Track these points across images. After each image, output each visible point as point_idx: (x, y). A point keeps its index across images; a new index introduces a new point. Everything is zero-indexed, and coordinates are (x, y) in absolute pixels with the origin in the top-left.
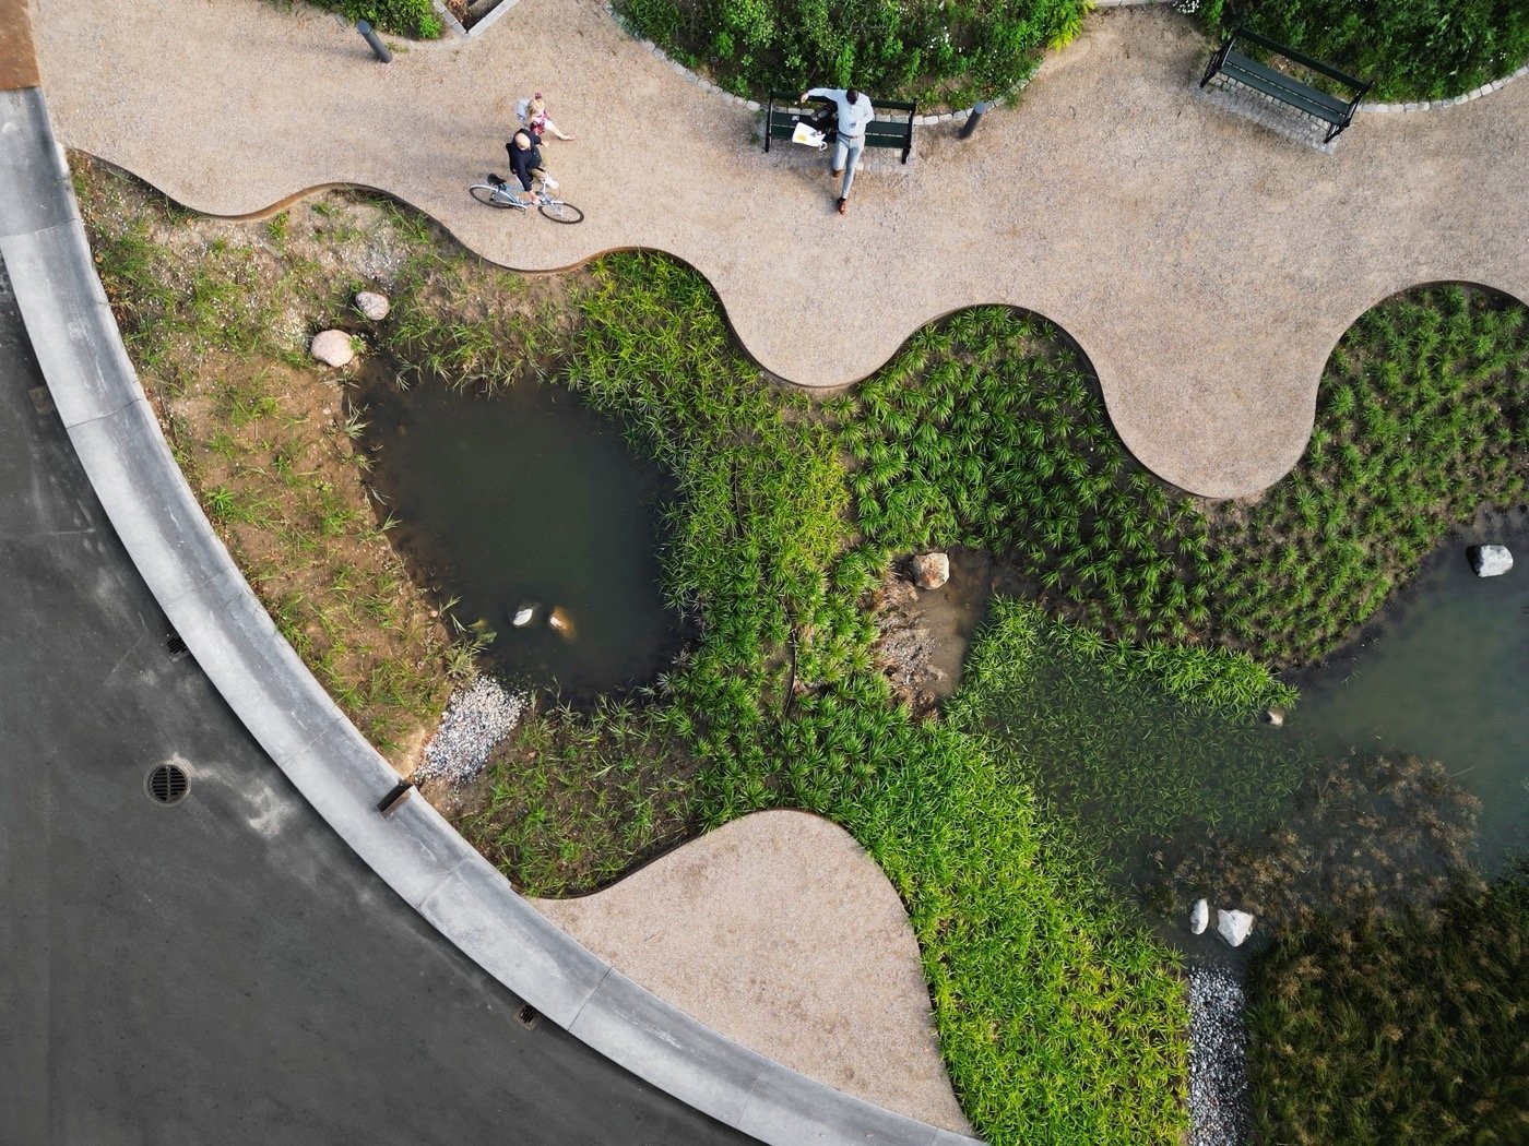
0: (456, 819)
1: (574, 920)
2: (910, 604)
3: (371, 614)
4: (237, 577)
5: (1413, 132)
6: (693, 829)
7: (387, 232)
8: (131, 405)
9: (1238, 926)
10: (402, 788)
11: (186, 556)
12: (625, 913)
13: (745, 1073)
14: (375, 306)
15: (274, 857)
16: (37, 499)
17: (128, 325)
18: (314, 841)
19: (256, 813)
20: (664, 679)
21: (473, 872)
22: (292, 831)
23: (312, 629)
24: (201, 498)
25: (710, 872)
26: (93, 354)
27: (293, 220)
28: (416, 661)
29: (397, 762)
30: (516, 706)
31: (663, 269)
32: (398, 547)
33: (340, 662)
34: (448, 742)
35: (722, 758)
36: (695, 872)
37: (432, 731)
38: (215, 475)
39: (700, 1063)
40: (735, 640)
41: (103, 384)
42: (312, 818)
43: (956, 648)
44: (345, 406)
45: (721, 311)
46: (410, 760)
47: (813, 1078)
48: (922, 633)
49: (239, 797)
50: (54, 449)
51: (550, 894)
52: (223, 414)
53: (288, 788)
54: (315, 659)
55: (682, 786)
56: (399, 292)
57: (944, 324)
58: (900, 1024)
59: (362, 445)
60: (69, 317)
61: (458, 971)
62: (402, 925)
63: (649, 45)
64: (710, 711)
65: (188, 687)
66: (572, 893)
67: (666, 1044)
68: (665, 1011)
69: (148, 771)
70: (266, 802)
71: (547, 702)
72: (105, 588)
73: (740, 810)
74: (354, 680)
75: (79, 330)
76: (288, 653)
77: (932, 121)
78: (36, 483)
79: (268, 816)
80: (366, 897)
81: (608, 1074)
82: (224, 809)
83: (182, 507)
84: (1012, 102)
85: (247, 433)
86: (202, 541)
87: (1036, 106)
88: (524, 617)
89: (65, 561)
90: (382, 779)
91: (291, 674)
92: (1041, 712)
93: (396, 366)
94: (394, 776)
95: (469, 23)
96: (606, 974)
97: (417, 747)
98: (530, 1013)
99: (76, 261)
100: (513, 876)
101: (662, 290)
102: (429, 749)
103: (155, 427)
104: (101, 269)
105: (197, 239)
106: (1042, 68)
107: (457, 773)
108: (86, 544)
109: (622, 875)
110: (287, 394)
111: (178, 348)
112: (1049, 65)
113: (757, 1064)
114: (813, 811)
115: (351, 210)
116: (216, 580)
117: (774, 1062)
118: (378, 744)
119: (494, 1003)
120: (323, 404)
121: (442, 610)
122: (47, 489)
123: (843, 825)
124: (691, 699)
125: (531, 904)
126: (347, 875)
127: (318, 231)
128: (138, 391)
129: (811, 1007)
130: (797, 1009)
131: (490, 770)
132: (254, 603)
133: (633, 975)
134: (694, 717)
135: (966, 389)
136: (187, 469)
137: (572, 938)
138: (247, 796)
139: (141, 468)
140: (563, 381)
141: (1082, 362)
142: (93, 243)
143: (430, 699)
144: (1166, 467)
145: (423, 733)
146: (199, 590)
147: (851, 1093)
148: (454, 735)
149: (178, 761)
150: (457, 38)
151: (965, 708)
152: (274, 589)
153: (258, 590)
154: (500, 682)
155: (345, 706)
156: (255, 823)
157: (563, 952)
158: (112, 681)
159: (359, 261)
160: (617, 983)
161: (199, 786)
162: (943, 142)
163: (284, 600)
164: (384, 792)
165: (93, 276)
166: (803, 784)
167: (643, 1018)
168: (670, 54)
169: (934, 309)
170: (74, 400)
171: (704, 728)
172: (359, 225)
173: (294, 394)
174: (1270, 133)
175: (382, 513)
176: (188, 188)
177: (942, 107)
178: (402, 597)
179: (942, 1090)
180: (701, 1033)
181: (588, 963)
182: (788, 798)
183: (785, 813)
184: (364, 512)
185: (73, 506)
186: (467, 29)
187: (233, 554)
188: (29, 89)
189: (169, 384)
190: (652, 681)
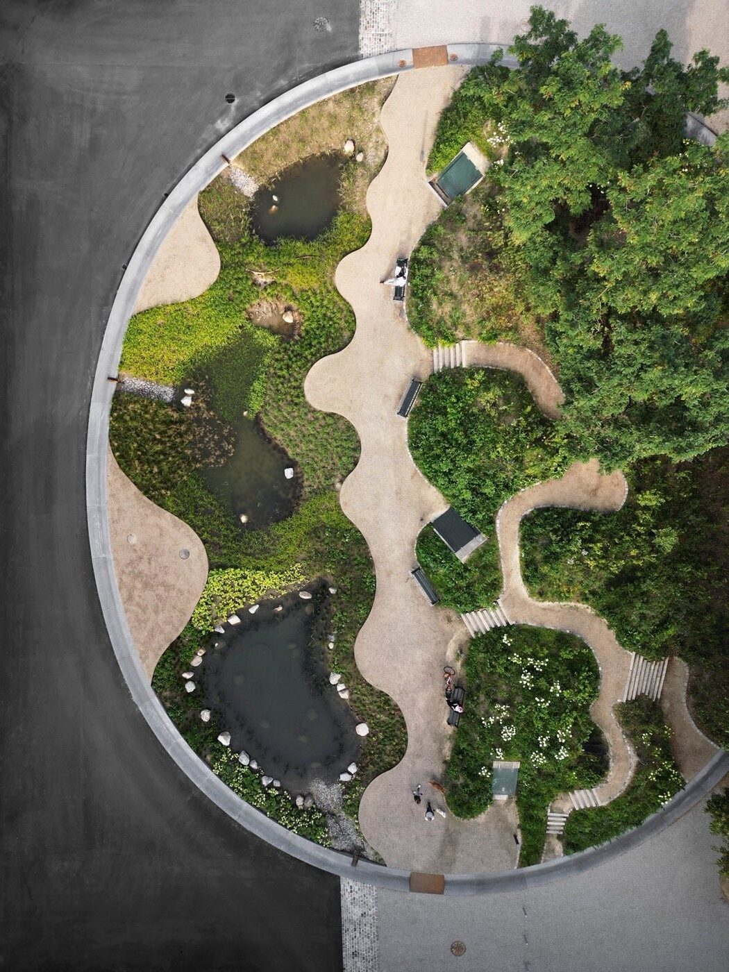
0: (219, 176)
1: (192, 207)
2: (278, 312)
3: (276, 155)
4: (285, 118)
5: (400, 437)
6: (216, 240)
7: (377, 160)
8: (331, 90)
9: (187, 402)
10: (227, 160)
11: (291, 105)
12: (193, 221)
13: (150, 254)
14: (359, 158)
15: (210, 126)
16: (306, 65)
17: (352, 90)
18: (213, 137)
19: (222, 122)
20: (257, 236)
21: (205, 180)
22: (217, 131)
23: (271, 138)
24: (307, 109)
25: (204, 244)
26: (345, 81)
27: (381, 135)
28: (263, 167)
29: (235, 160)
30: (251, 196)
31: (367, 234)
32: (295, 164)
33: (263, 146)
34: (240, 176)
35: (235, 250)
36: (204, 240)
37: (244, 171)
38: (313, 113)
39: (153, 241)
40: (268, 255)
41: (337, 83)
42: (220, 137)
43: (266, 325)
44: (334, 150)
45: (356, 250)
46: (236, 164)
47: (149, 272)
48: (270, 315)
49: (226, 117)
50: (320, 70)
51: (199, 201)
52: (330, 115)
53: (228, 130)
54: (263, 138)
55: (227, 238)
56: (363, 164)
57: (352, 312)
58: (163, 296)
59: (323, 155)
60: (354, 74)
61: (178, 176)
62: (191, 160)
63: (425, 231)
64: (248, 247)
65: (256, 104)
66: (199, 207)
67: (158, 232)
68: (167, 231)
69: (234, 93)
70: (225, 124)
71: (251, 204)
72: (283, 82)
73: (220, 252)
74: (257, 149)
75: (351, 78)
76: (265, 131)
77: (404, 308)
78: (311, 65)
79: (221, 125)
80: (199, 151)
81: (149, 217)
82: (223, 113)
83: (304, 103)
84: (409, 329)
85: (325, 123)
86: (295, 109)
87: (408, 336)
88: (275, 198)
89: (290, 72)
90: (230, 156)
91: (258, 132)
92: (248, 348)
93: (345, 164)
94: (232, 159)
95: (431, 183)
96: (177, 216)
97: (239, 166)
98: (167, 195)
99: (368, 77)
100: (204, 191)
101: (361, 234)
102: (239, 170)
103: (326, 97)
104: (367, 83)
105: (376, 109)
106: (418, 337)
107: (232, 177)
108: (294, 78)
109: (204, 221)
110: (337, 133)
111: (347, 104)
112: (419, 340)
113: (152, 257)
114: (220, 273)
115: (383, 151)
116: (284, 112)
117: (154, 261)
118: (240, 155)
119: (169, 186)
120: (334, 143)
121: (278, 176)
122: (309, 68)
123: (217, 282)
124: (251, 243)
125: (196, 195)
126: (204, 147)
127: (378, 142)
128: (335, 92)
129: (168, 271)
130: (168, 267)
131: (233, 186)
132: (278, 122)
133: (177, 223)
134: (246, 244)
135: (335, 319)
136: (314, 105)
137: (187, 207)
138: (227, 120)
139: (316, 93)
140: (339, 209)
141: (340, 350)
142: (374, 81)
143: (252, 170)
144: (313, 371)
145: (243, 168)
146: (282, 107)
147: (144, 282)
148: (242, 177)
149: (236, 101)
150: (426, 180)
151: (249, 326)
152: (283, 128)
153: (282, 123)
154: (257, 192)
155: (251, 146)
156: (219, 121)
157: (184, 203)
158: (258, 84)
159: (371, 152)
160: (175, 219)
161: (229, 107)
162: (399, 310)
163: (279, 131)
164: (227, 156)
165: (365, 81)
166: (228, 271)
167: (165, 226)
168: (422, 236)
169: (355, 308)
170: (332, 75)
171: (243, 245)
172: (379, 153)
173: (337, 135)
174: (400, 399)
175: (304, 160)
176: (388, 107)
177: (408, 310)
178: (281, 164)
179: (145, 306)
180: (161, 241)
181: (180, 211)
182: (224, 267)
183: (220, 265)
184: (304, 155)
185: (305, 75)
186: (430, 183)
187: (292, 117)
188: (413, 66)
189: (337, 101)
190: (257, 233)
